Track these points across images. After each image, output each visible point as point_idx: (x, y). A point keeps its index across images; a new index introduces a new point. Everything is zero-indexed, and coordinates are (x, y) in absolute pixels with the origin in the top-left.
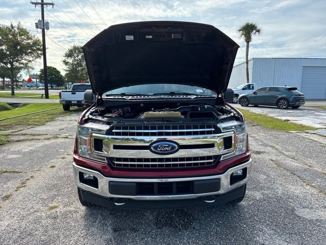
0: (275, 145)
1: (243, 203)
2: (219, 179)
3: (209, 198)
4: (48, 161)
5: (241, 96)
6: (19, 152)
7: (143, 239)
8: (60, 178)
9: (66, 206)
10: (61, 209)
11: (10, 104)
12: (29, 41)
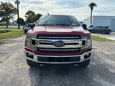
0: (101, 46)
1: (88, 66)
2: (80, 57)
3: (76, 64)
4: (17, 50)
5: (88, 29)
6: (7, 47)
7: (50, 78)
8: (21, 56)
9: (23, 66)
10: (21, 67)
11: (6, 31)
12: (13, 8)
